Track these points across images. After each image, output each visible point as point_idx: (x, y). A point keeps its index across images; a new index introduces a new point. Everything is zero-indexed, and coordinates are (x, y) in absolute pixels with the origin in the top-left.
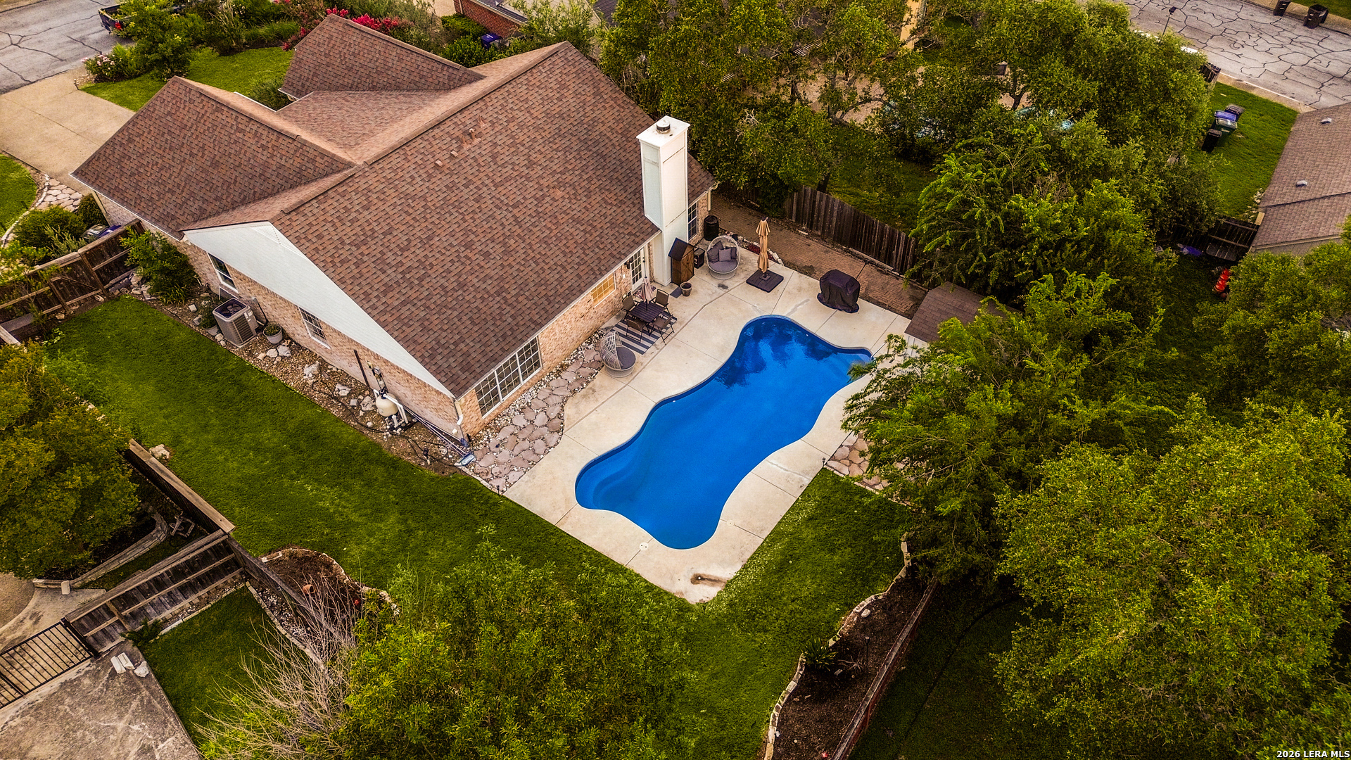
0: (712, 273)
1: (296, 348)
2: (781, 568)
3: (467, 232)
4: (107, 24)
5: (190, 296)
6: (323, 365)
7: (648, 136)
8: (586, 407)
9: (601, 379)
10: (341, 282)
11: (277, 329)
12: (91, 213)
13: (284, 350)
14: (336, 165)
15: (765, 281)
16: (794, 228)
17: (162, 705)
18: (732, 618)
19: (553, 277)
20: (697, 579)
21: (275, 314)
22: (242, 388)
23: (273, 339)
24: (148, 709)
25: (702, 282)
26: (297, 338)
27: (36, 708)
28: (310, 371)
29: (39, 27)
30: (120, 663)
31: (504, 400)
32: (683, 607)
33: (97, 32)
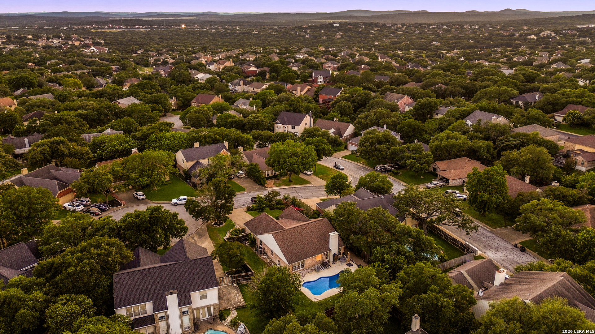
0: (341, 262)
1: (268, 257)
2: (329, 301)
3: (299, 242)
4: (252, 200)
5: (254, 246)
6: (271, 260)
7: (331, 234)
8: (309, 275)
9: (314, 272)
10: (278, 244)
11: (266, 253)
12: (243, 230)
13: (266, 257)
14: (283, 228)
15: (350, 265)
16: (361, 259)
17: (239, 290)
18: (318, 304)
19: (310, 252)
20: (315, 299)
21: (266, 250)
22: (258, 260)
23: (265, 255)
24: (237, 290)
25: (338, 263)
26: (269, 256)
27: (224, 287)
28: (269, 260)
29: (239, 199)
30: (235, 285)
31: (297, 270)
32: (311, 301)
33: (249, 201)
